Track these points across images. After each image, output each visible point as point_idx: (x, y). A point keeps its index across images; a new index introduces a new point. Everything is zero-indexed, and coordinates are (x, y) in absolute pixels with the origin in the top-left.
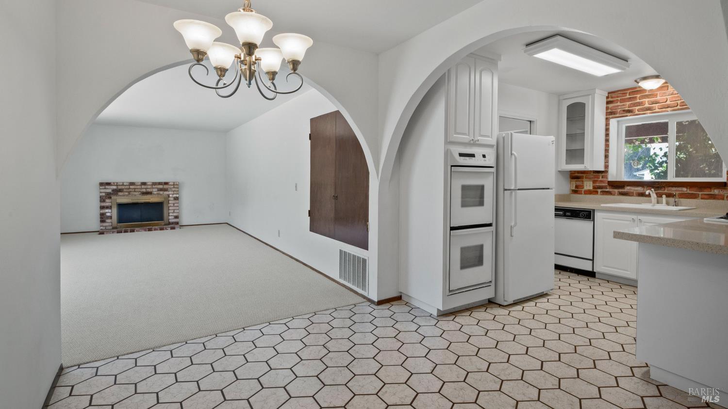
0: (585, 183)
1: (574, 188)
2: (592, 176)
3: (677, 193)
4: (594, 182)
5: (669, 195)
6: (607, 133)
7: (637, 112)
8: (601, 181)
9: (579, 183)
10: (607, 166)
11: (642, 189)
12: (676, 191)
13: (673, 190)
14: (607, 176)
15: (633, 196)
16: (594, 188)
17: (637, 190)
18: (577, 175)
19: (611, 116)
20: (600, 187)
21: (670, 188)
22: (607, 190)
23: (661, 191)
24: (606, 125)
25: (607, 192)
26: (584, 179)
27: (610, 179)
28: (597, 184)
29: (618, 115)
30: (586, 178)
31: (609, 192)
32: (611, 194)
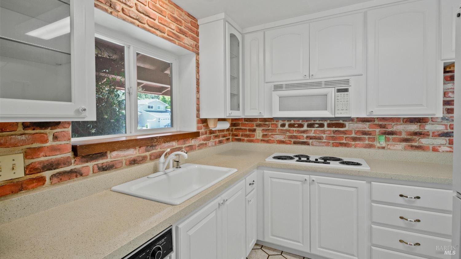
2: (21, 138)
4: (27, 154)
12: (168, 147)
13: (165, 147)
15: (120, 168)
16: (29, 170)
17: (128, 156)
20: (50, 166)
21: (163, 145)
22: (68, 169)
25: (71, 172)
28: (43, 159)
31: (76, 172)
32: (81, 175)
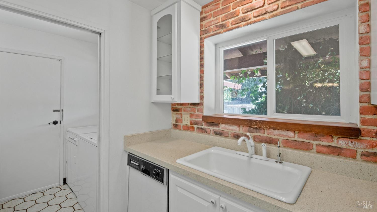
0: (183, 116)
1: (174, 122)
2: (189, 109)
3: (281, 138)
4: (191, 115)
5: (270, 141)
6: (202, 56)
7: (231, 27)
8: (197, 116)
9: (179, 117)
10: (202, 98)
11: (238, 129)
12: (279, 135)
13: (275, 134)
14: (202, 109)
15: (227, 137)
16: (191, 123)
18: (177, 106)
19: (205, 36)
20: (196, 123)
21: (271, 131)
22: (202, 127)
23: (259, 134)
24: (201, 47)
26: (183, 113)
27: (206, 113)
28: (194, 119)
29: (211, 33)
30: (184, 111)
31: (204, 130)
32: (206, 132)
